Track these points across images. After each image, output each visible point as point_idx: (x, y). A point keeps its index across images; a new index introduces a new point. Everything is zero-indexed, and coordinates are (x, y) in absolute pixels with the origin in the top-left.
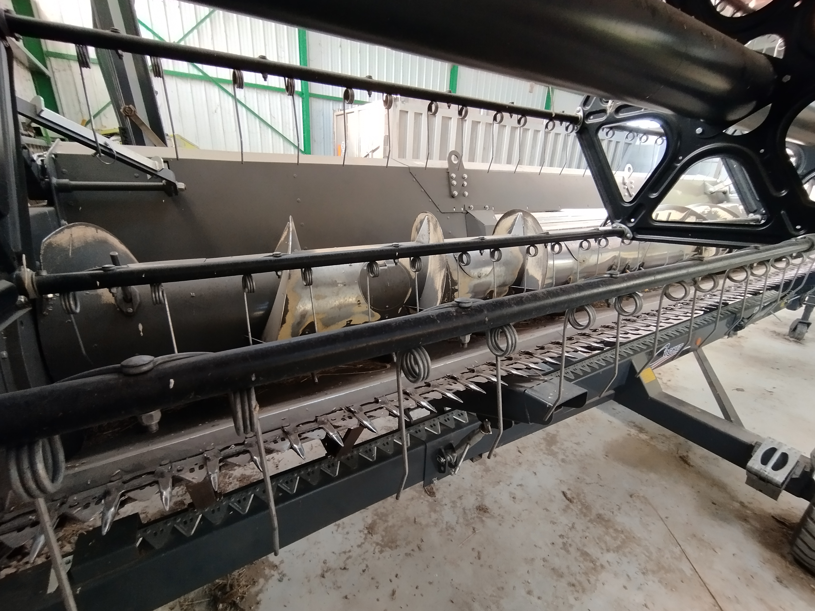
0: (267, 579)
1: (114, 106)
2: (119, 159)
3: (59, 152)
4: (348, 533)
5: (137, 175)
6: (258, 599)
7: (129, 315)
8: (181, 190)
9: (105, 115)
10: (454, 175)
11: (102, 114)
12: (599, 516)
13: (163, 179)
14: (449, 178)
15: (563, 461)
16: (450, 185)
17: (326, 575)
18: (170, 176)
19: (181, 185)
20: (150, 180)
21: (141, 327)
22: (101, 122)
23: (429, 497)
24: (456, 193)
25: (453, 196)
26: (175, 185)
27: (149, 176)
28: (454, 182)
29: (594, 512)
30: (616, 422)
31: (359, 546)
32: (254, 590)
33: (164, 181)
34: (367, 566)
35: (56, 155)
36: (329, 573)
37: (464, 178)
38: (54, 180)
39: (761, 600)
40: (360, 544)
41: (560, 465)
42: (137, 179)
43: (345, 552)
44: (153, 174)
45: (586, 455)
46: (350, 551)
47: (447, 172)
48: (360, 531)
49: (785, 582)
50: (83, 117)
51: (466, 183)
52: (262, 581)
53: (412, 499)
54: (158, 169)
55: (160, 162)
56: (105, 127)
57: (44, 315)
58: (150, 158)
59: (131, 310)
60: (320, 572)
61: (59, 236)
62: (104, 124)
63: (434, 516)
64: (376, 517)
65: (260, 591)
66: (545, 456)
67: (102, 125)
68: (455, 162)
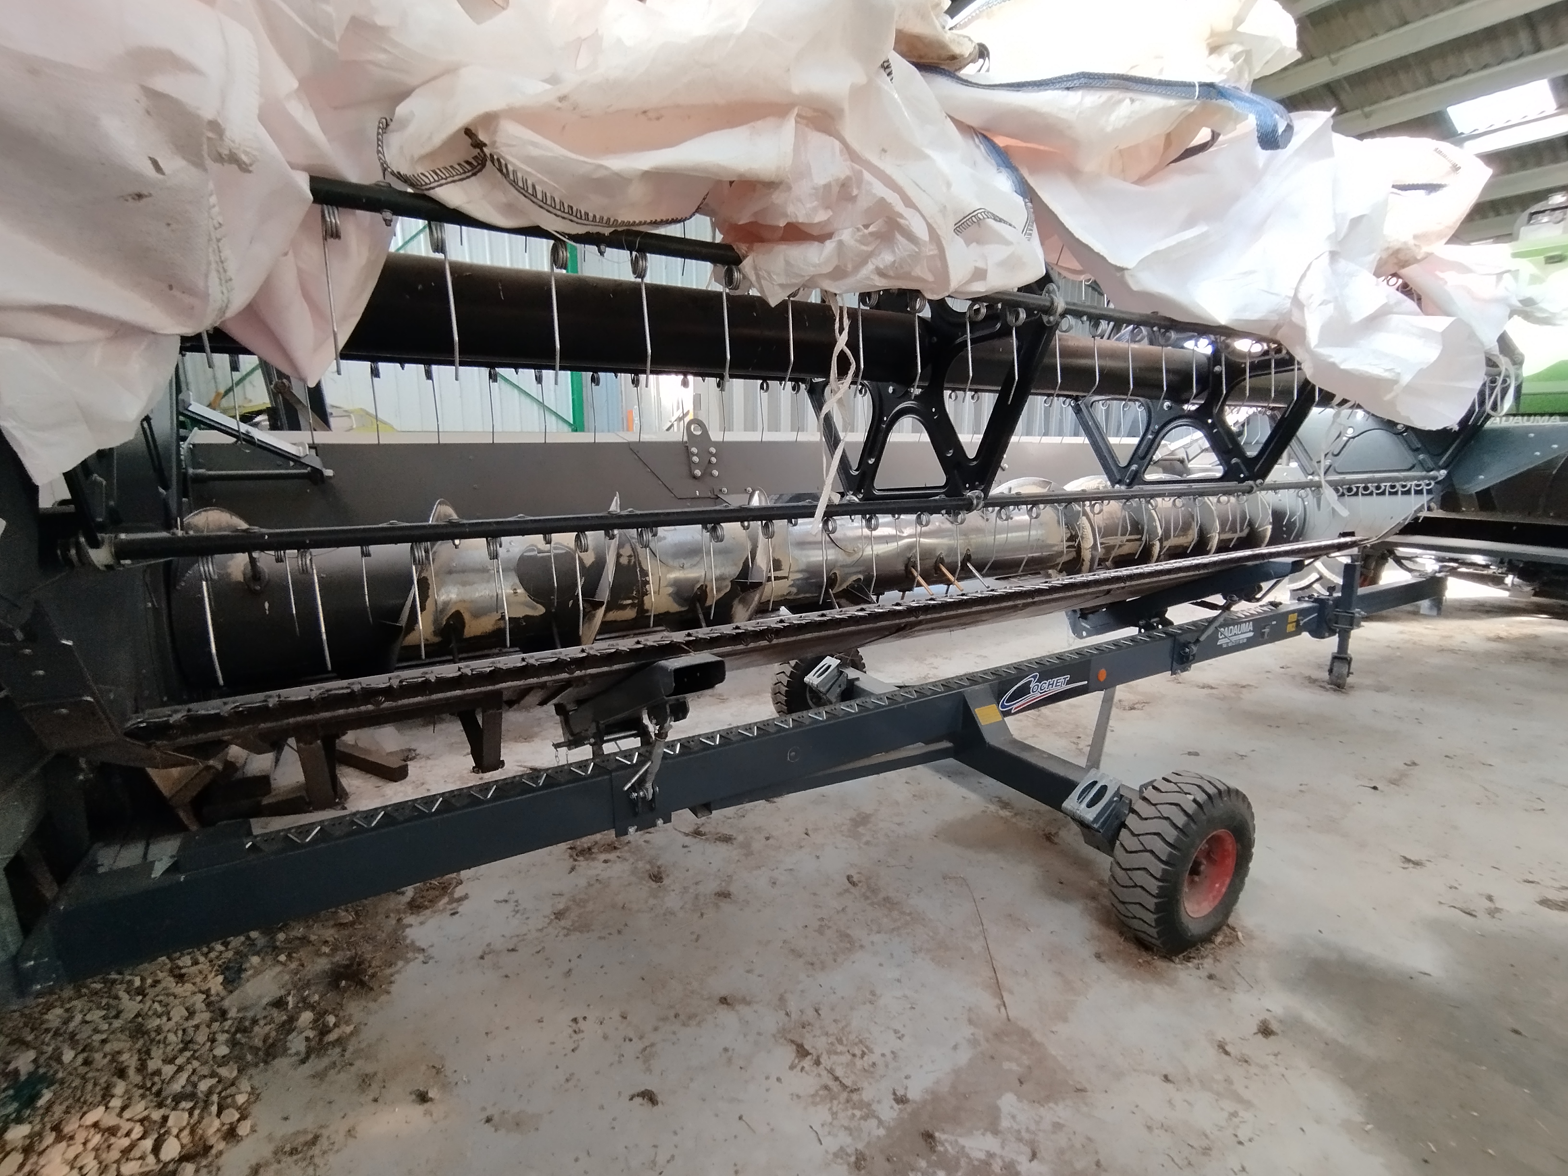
0: (408, 961)
1: (263, 373)
2: (260, 447)
3: (196, 442)
4: (528, 918)
5: (279, 462)
6: (393, 979)
7: (255, 593)
8: (330, 477)
9: (251, 383)
10: (694, 450)
11: (246, 382)
12: (887, 899)
13: (308, 466)
14: (689, 454)
15: (867, 843)
16: (690, 463)
17: (486, 957)
18: (317, 463)
19: (329, 473)
20: (293, 468)
21: (267, 605)
22: (245, 393)
23: (653, 883)
24: (698, 473)
25: (695, 477)
26: (321, 472)
27: (292, 463)
28: (696, 459)
29: (882, 895)
30: (973, 797)
31: (541, 930)
32: (388, 971)
33: (309, 469)
34: (544, 948)
35: (194, 445)
36: (490, 956)
37: (711, 453)
38: (191, 471)
39: (1059, 974)
40: (540, 927)
41: (860, 848)
42: (279, 467)
43: (518, 936)
44: (297, 461)
45: (906, 836)
46: (525, 935)
47: (684, 448)
48: (545, 917)
49: (1104, 958)
50: (216, 387)
51: (714, 460)
52: (400, 963)
53: (630, 884)
54: (302, 455)
55: (304, 448)
56: (250, 401)
57: (177, 590)
58: (294, 444)
59: (258, 588)
60: (480, 953)
61: (197, 518)
62: (249, 396)
63: (652, 902)
64: (570, 903)
65: (398, 972)
66: (844, 838)
67: (246, 398)
68: (699, 433)
